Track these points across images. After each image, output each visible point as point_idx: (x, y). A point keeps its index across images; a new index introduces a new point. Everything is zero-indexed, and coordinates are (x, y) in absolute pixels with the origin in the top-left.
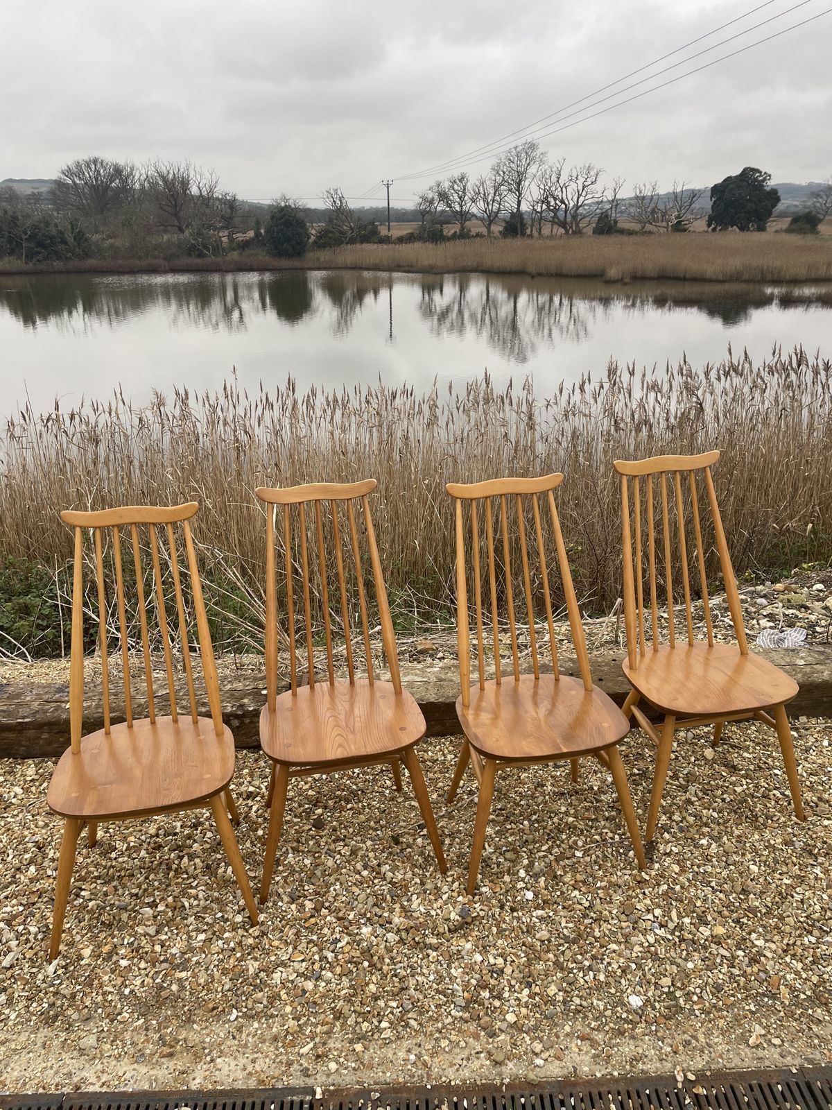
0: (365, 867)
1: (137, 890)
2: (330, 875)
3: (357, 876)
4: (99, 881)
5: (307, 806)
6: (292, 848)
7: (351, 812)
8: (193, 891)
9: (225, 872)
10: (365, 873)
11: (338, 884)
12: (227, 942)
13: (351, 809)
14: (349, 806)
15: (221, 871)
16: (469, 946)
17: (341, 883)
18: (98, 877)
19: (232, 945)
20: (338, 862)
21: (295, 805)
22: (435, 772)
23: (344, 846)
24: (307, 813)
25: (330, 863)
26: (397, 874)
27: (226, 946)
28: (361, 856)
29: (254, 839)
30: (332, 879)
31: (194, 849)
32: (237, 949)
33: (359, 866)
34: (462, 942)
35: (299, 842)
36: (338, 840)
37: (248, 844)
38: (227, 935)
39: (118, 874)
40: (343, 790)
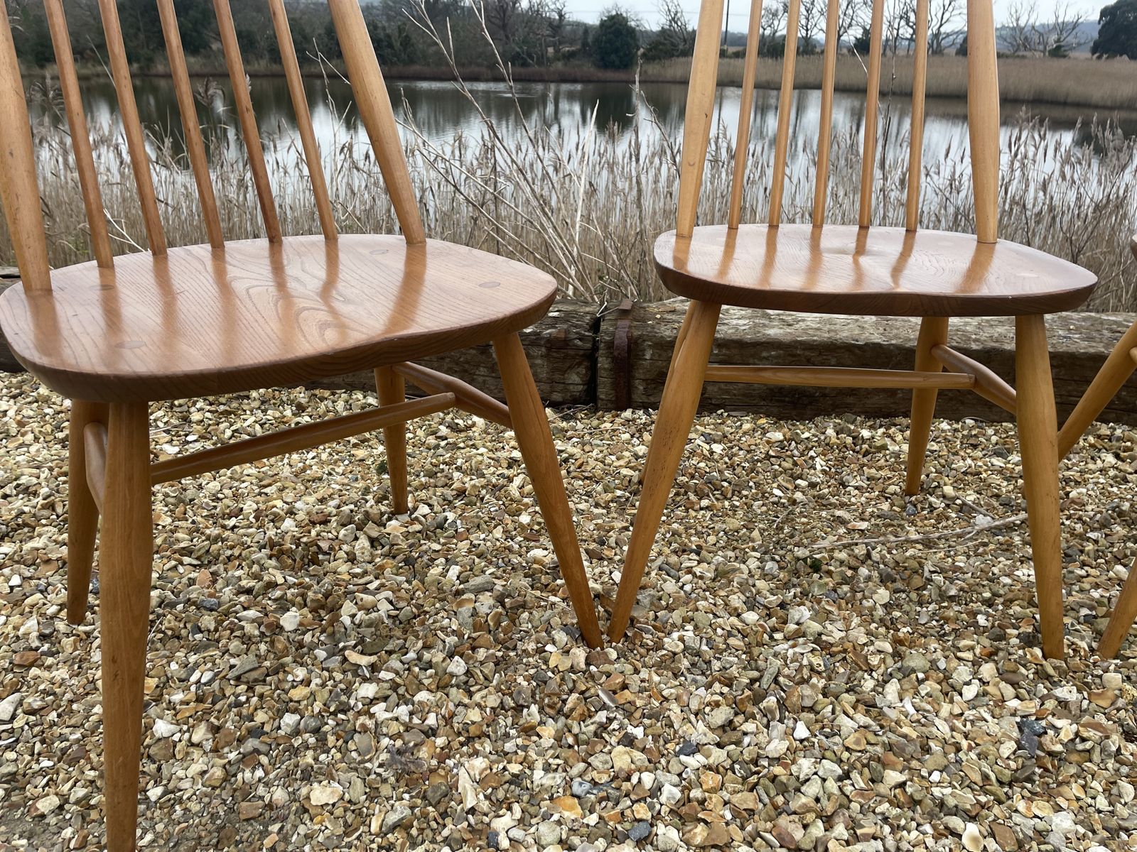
0: (751, 605)
1: (252, 583)
2: (669, 608)
3: (734, 620)
4: (186, 560)
5: (619, 493)
6: (587, 551)
7: (709, 514)
8: (368, 598)
9: (444, 574)
10: (751, 617)
11: (689, 627)
12: (420, 710)
13: (707, 508)
14: (705, 503)
15: (435, 571)
16: (1063, 823)
17: (696, 628)
18: (187, 552)
19: (432, 720)
20: (688, 588)
21: (599, 488)
22: (881, 468)
23: (699, 563)
24: (621, 504)
25: (670, 586)
26: (830, 627)
27: (416, 721)
28: (741, 584)
29: (510, 527)
30: (676, 617)
31: (388, 530)
32: (441, 731)
33: (737, 601)
34: (1041, 807)
35: (602, 543)
36: (684, 550)
37: (498, 533)
38: (423, 696)
39: (229, 552)
40: (693, 477)
